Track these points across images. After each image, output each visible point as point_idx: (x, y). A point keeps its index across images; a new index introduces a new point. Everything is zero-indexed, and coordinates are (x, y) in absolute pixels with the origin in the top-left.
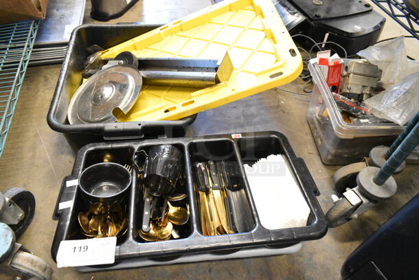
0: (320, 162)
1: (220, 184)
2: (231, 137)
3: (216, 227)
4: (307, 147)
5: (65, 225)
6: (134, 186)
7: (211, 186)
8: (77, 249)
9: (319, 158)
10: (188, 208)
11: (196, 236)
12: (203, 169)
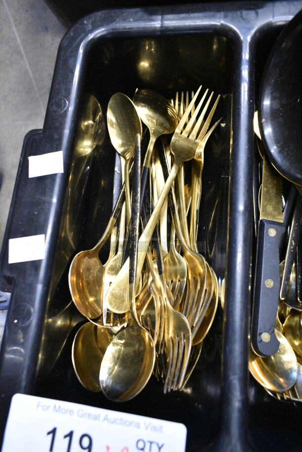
8: (61, 442)
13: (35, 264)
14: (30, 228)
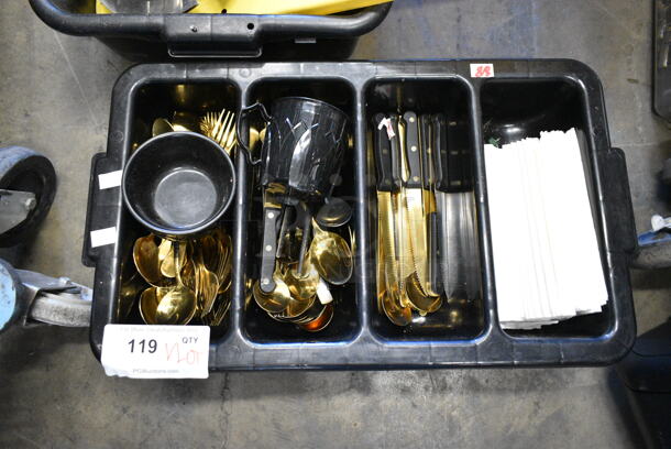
0: (648, 105)
1: (424, 177)
2: (467, 73)
3: (405, 275)
4: (629, 62)
5: (109, 287)
6: (241, 201)
7: (405, 177)
8: (138, 347)
9: (649, 95)
10: (353, 241)
11: (366, 340)
12: (391, 133)
13: (111, 247)
14: (106, 223)
